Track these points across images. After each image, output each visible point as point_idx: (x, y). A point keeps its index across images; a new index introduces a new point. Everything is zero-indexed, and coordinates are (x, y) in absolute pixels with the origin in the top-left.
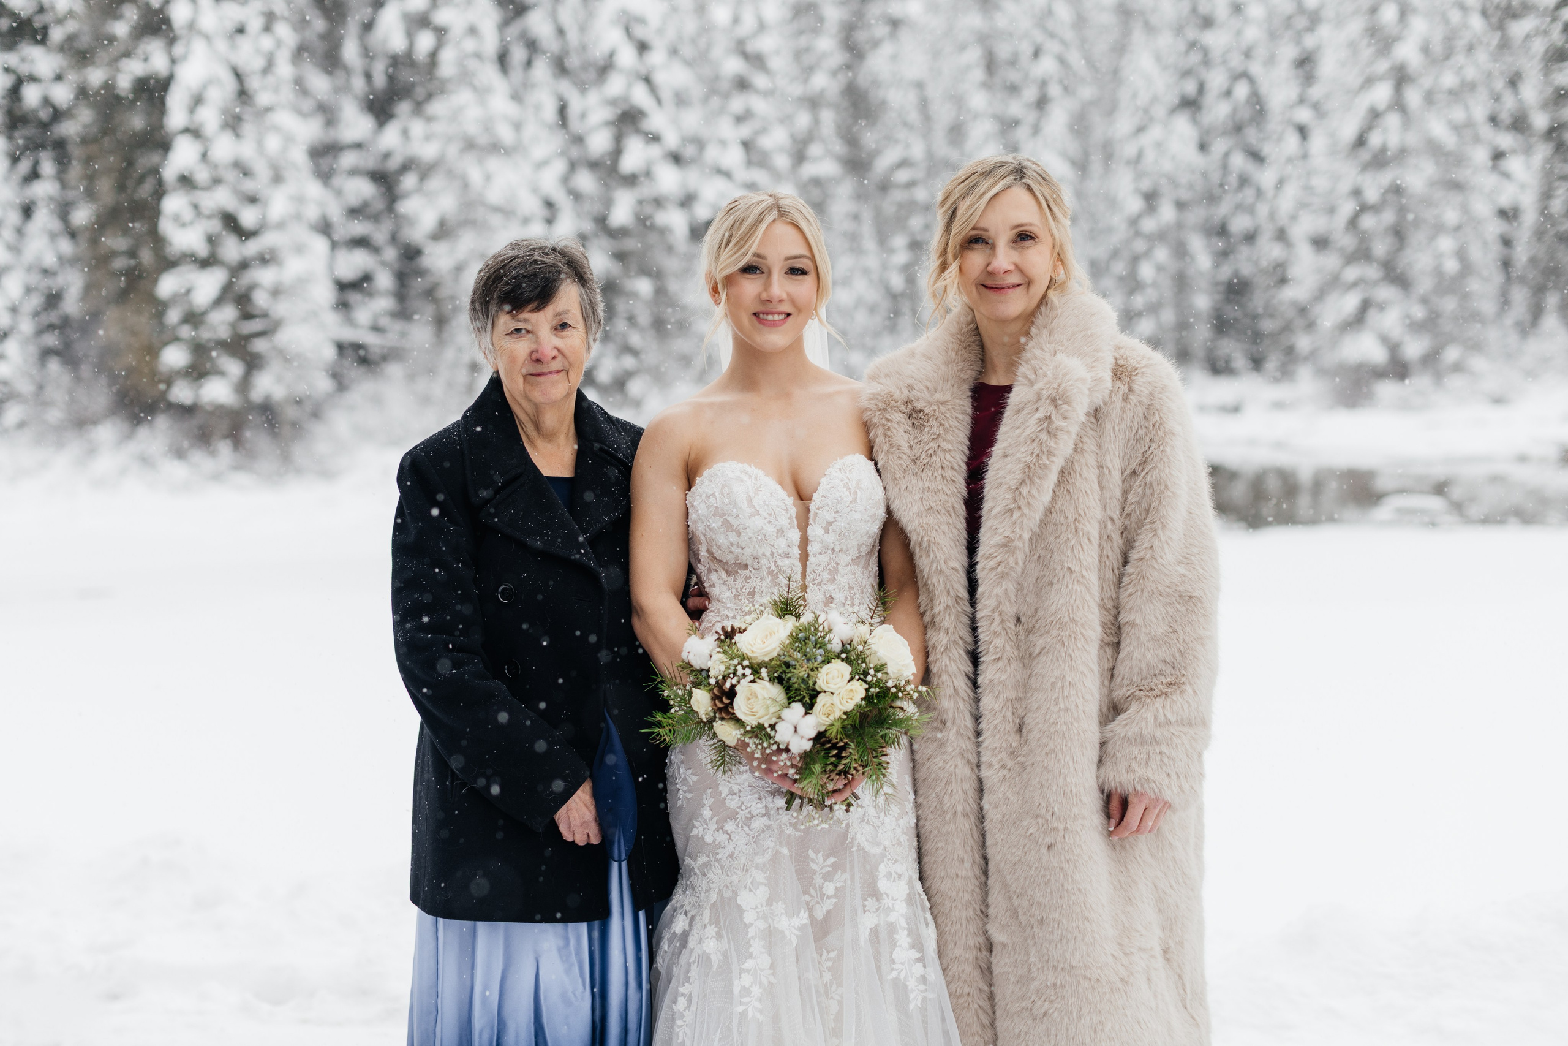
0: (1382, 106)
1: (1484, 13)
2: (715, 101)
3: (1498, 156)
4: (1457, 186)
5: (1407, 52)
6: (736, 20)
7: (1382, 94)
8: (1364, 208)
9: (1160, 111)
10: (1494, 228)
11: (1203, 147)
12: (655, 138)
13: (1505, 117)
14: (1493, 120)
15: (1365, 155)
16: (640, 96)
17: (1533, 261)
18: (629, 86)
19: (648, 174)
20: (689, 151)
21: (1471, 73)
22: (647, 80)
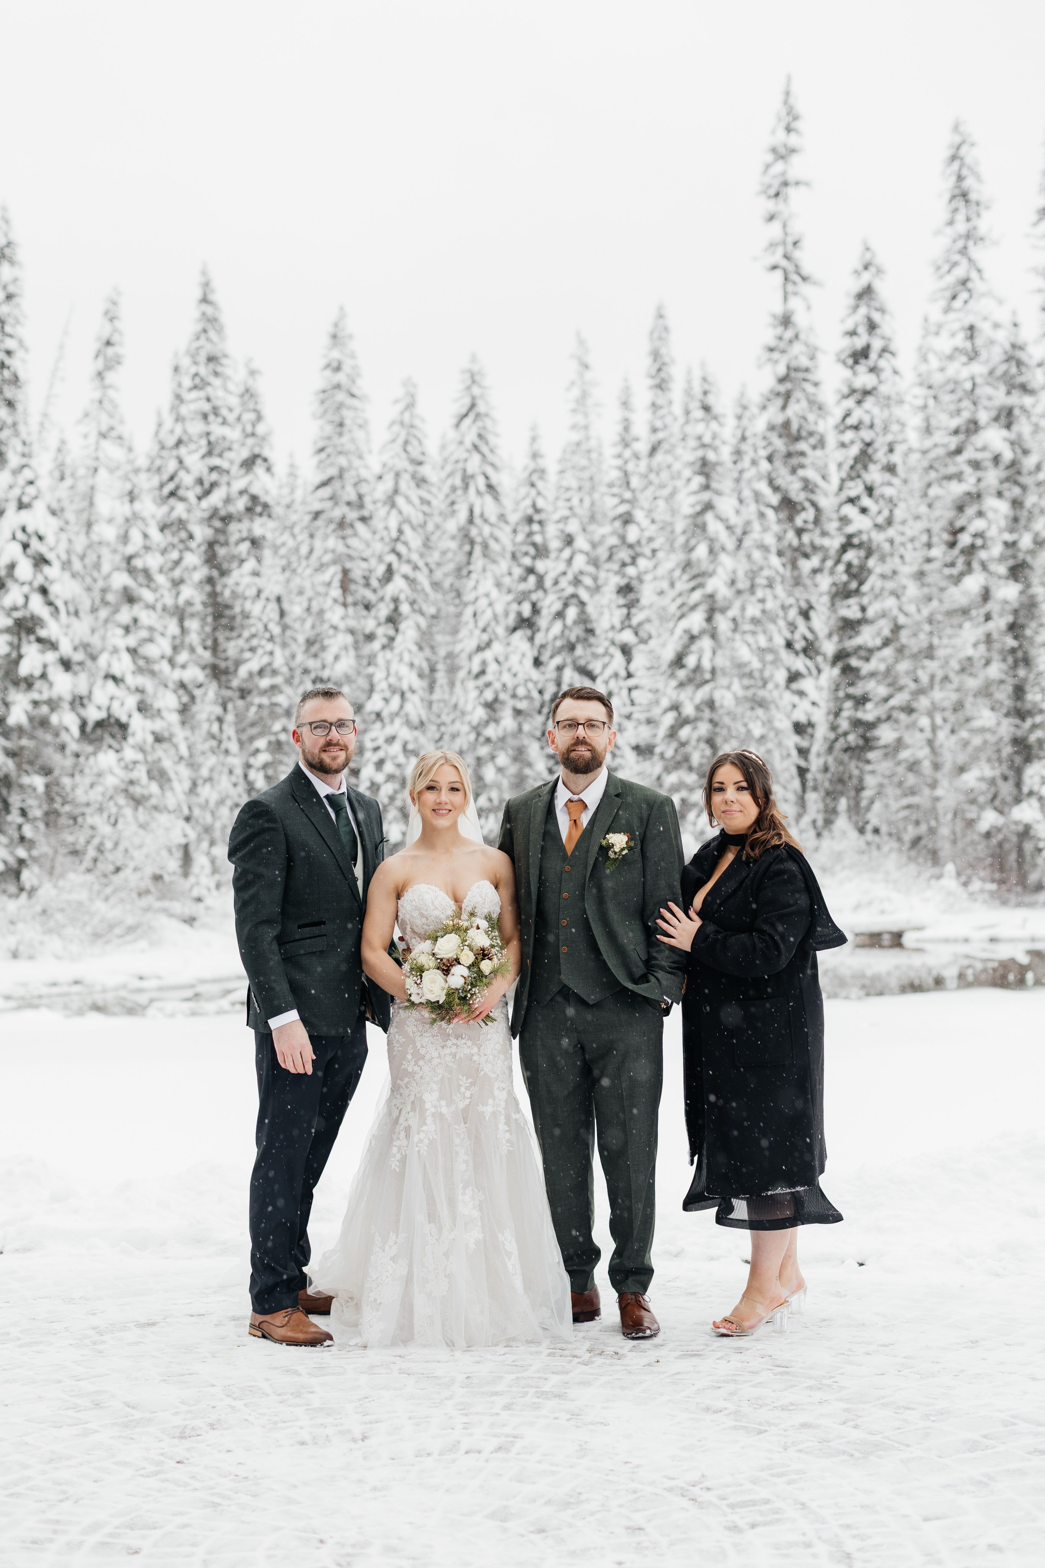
0: (695, 632)
1: (780, 554)
2: (103, 613)
3: (794, 677)
4: (762, 704)
5: (717, 584)
6: (125, 538)
7: (696, 621)
8: (683, 722)
9: (500, 631)
10: (792, 740)
11: (537, 663)
12: (49, 644)
13: (799, 645)
14: (789, 645)
15: (682, 674)
16: (37, 605)
17: (826, 769)
18: (27, 597)
19: (44, 676)
20: (78, 657)
21: (770, 605)
22: (44, 591)
